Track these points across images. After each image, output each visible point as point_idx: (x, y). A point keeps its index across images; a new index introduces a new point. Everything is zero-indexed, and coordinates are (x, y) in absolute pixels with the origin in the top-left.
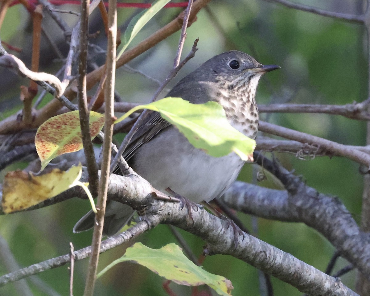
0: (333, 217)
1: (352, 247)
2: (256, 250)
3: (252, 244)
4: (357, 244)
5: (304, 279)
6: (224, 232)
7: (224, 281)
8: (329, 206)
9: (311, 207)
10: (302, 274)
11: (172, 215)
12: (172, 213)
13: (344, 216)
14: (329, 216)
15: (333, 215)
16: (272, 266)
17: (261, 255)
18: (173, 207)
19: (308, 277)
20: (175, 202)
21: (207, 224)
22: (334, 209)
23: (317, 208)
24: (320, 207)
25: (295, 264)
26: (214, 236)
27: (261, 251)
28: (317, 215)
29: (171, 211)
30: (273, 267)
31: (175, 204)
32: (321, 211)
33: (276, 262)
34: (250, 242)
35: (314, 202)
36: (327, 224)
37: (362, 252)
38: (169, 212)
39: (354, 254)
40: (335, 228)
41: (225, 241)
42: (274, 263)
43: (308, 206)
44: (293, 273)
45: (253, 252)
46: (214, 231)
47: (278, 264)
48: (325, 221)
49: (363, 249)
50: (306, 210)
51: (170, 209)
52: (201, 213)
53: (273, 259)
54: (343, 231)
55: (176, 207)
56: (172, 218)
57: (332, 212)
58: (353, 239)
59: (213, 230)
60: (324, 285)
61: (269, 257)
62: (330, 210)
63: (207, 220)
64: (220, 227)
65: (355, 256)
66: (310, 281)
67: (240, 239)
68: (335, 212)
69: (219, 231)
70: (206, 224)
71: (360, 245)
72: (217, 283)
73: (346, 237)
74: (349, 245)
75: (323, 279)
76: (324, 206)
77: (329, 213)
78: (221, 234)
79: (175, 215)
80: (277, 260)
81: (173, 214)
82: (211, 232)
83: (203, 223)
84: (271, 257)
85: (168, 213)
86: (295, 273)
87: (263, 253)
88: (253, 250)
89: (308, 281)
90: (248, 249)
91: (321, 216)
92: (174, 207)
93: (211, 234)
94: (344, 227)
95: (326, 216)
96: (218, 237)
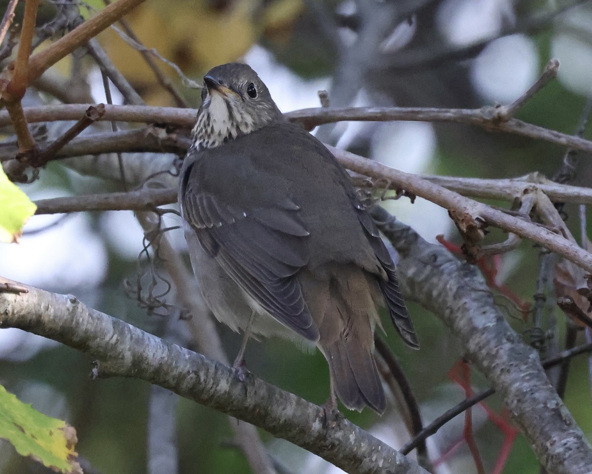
0: (457, 296)
1: (480, 348)
2: (180, 370)
3: (172, 359)
4: (488, 342)
5: (273, 416)
6: (117, 340)
7: (62, 429)
8: (452, 278)
9: (427, 279)
10: (270, 408)
11: (13, 313)
12: (13, 310)
13: (474, 295)
14: (451, 294)
15: (457, 292)
16: (212, 396)
17: (189, 377)
18: (15, 301)
19: (281, 414)
20: (20, 293)
21: (84, 328)
22: (459, 282)
23: (435, 280)
24: (439, 280)
25: (255, 392)
26: (98, 347)
27: (189, 372)
28: (435, 293)
29: (10, 309)
30: (215, 397)
31: (19, 295)
32: (441, 285)
33: (218, 388)
34: (169, 356)
35: (432, 270)
36: (448, 308)
37: (495, 356)
38: (6, 310)
39: (483, 360)
40: (459, 315)
41: (120, 356)
42: (216, 390)
43: (423, 277)
44: (251, 407)
45: (175, 372)
46: (98, 339)
47: (222, 392)
48: (445, 302)
49: (497, 351)
50: (420, 283)
51: (9, 305)
52: (71, 309)
53: (213, 384)
54: (470, 320)
55: (23, 301)
56: (15, 320)
57: (455, 289)
58: (483, 334)
59: (95, 338)
60: (312, 426)
61: (205, 381)
62: (452, 285)
63: (83, 320)
64: (109, 332)
65: (485, 363)
66: (285, 421)
67: (149, 351)
68: (460, 288)
69: (107, 339)
70: (82, 327)
71: (493, 344)
72: (48, 433)
73: (474, 330)
74: (478, 344)
75: (309, 417)
76: (445, 277)
77: (451, 289)
78: (112, 344)
79: (21, 314)
80: (220, 385)
81: (15, 312)
82: (93, 341)
83: (75, 326)
84: (209, 382)
85: (4, 311)
86: (255, 406)
87: (192, 375)
88: (175, 370)
89: (280, 420)
90: (165, 368)
91: (439, 295)
92: (17, 300)
93: (93, 344)
94: (471, 313)
95: (447, 296)
96: (106, 349)
